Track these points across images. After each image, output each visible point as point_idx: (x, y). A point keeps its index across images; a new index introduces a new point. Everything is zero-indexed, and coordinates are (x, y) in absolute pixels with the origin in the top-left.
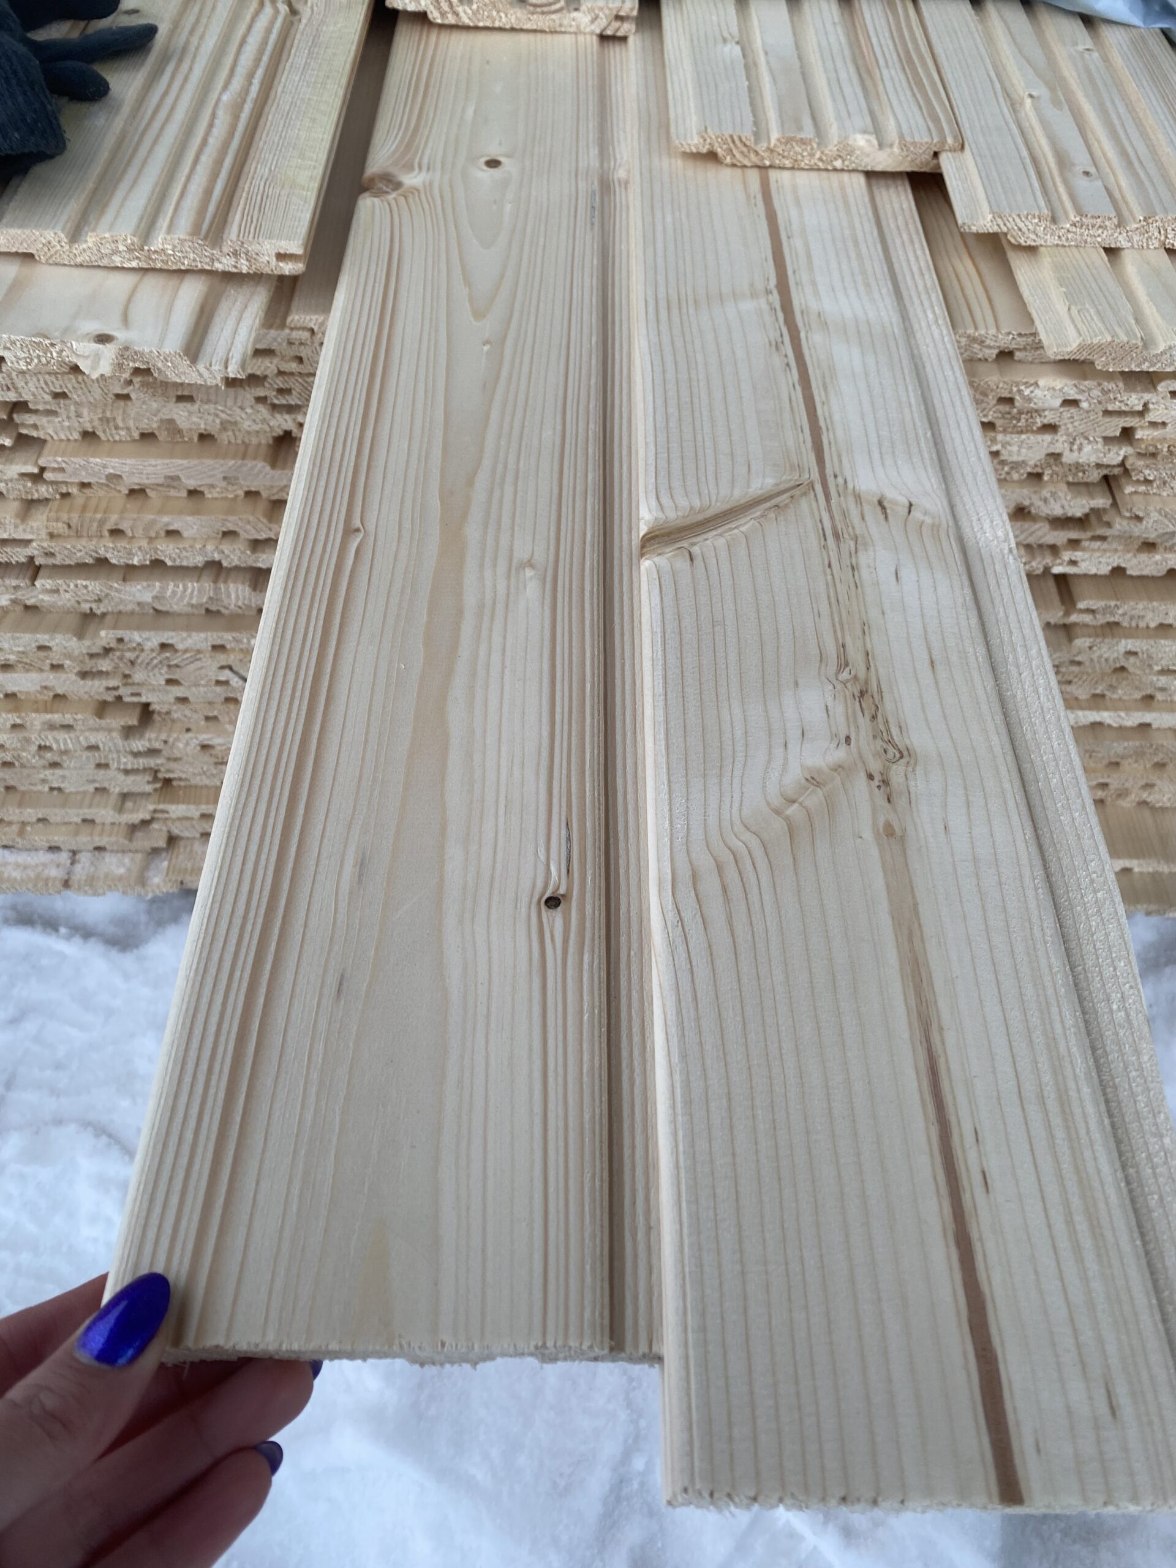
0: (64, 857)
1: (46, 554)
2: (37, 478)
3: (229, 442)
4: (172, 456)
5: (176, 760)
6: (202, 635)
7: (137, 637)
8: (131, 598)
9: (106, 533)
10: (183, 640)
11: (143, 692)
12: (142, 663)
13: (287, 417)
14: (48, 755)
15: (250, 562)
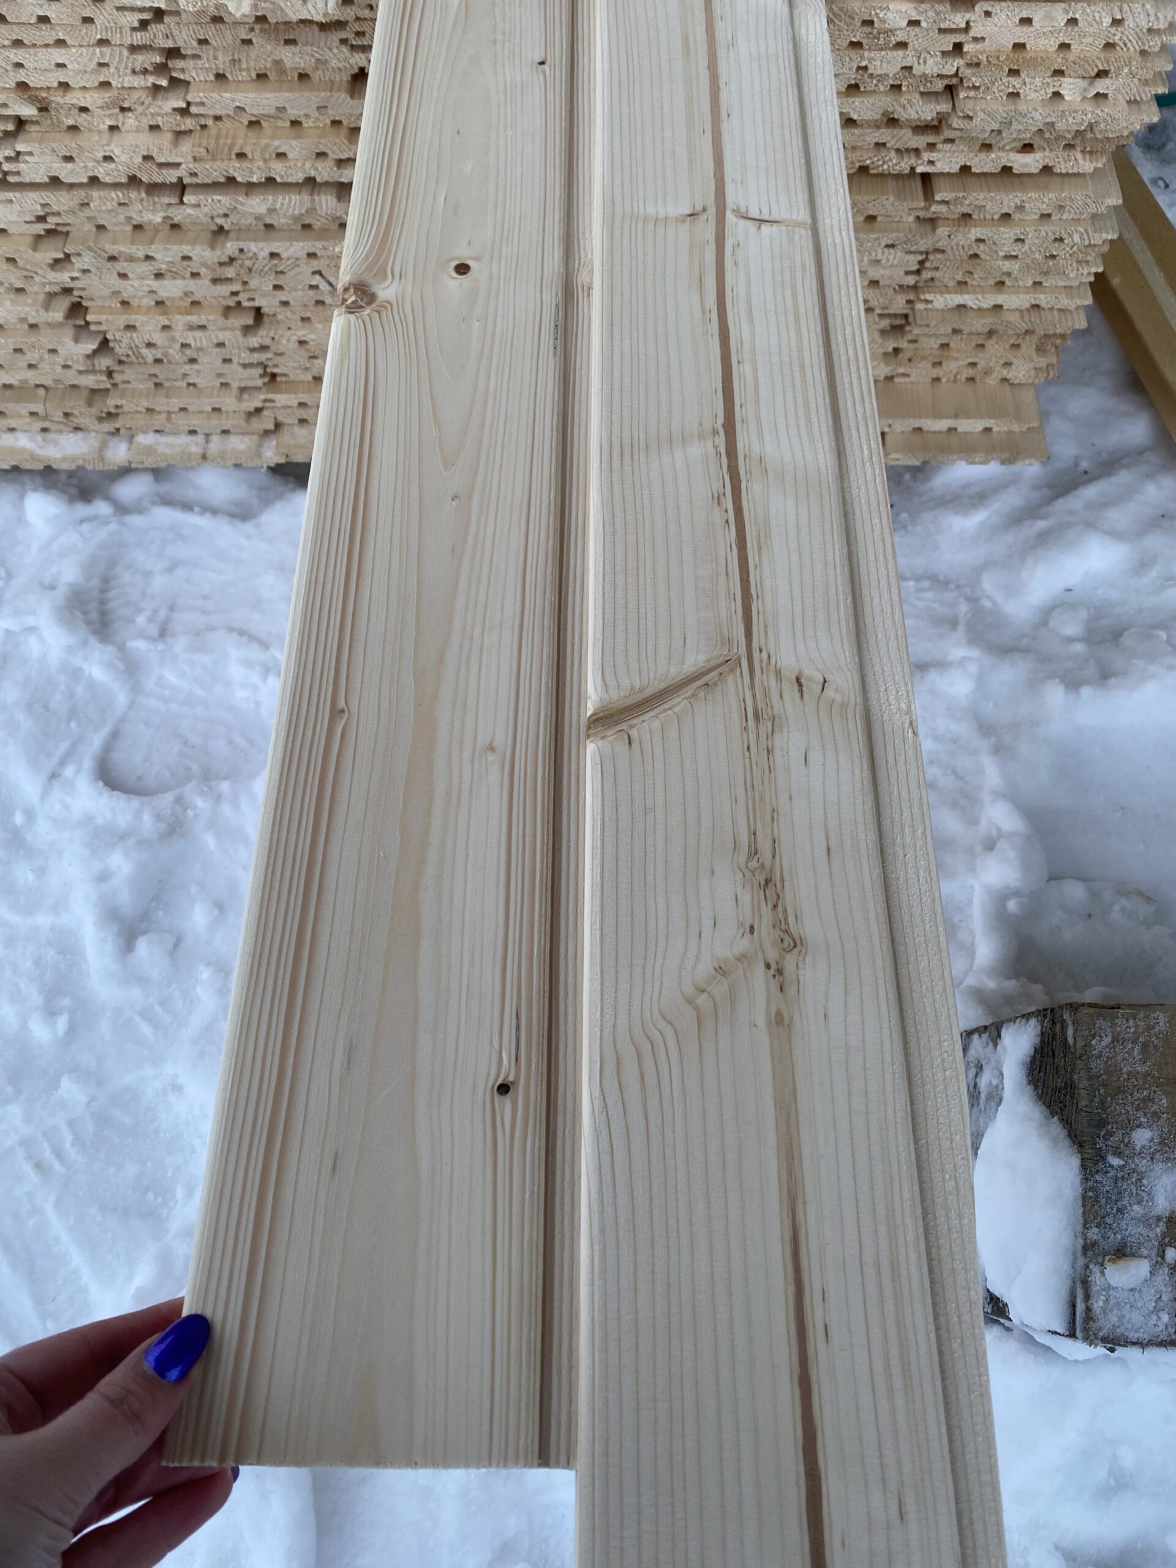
0: (200, 438)
1: (191, 174)
2: (184, 112)
3: (320, 79)
4: (280, 91)
5: (281, 354)
6: (301, 244)
7: (252, 247)
8: (251, 211)
9: (234, 156)
10: (287, 249)
11: (257, 297)
12: (256, 270)
13: (362, 55)
14: (188, 352)
15: (337, 178)
